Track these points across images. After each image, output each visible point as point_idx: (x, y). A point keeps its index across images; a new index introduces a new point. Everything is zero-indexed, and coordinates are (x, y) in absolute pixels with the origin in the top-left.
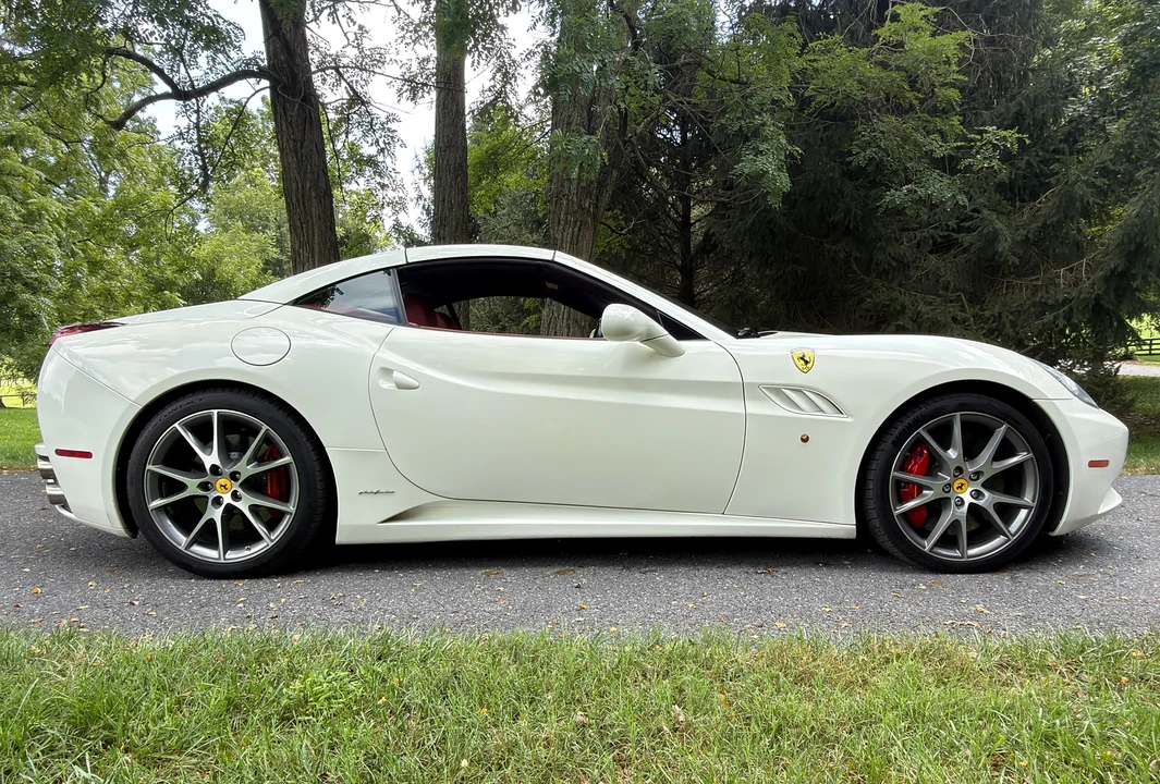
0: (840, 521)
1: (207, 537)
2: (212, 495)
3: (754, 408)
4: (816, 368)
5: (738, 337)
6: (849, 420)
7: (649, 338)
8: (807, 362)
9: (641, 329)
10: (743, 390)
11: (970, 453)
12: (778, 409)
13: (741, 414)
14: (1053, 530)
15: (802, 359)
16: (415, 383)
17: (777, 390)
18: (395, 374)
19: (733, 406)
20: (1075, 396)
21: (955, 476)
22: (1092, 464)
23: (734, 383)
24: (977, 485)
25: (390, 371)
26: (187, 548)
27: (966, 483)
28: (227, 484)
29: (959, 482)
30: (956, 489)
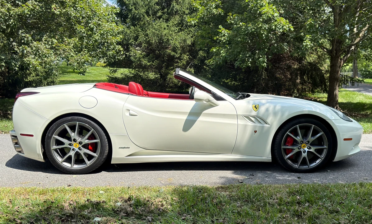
0: (266, 156)
1: (69, 160)
2: (72, 147)
3: (240, 122)
4: (259, 110)
5: (237, 99)
6: (269, 126)
7: (208, 101)
8: (256, 108)
9: (206, 98)
10: (237, 116)
11: (305, 136)
12: (248, 123)
13: (236, 124)
14: (334, 159)
15: (255, 107)
16: (136, 114)
17: (247, 116)
18: (131, 111)
19: (234, 121)
20: (341, 118)
21: (301, 144)
22: (345, 139)
23: (234, 115)
24: (309, 145)
25: (129, 110)
26: (61, 163)
27: (305, 145)
28: (77, 145)
29: (303, 145)
30: (303, 147)
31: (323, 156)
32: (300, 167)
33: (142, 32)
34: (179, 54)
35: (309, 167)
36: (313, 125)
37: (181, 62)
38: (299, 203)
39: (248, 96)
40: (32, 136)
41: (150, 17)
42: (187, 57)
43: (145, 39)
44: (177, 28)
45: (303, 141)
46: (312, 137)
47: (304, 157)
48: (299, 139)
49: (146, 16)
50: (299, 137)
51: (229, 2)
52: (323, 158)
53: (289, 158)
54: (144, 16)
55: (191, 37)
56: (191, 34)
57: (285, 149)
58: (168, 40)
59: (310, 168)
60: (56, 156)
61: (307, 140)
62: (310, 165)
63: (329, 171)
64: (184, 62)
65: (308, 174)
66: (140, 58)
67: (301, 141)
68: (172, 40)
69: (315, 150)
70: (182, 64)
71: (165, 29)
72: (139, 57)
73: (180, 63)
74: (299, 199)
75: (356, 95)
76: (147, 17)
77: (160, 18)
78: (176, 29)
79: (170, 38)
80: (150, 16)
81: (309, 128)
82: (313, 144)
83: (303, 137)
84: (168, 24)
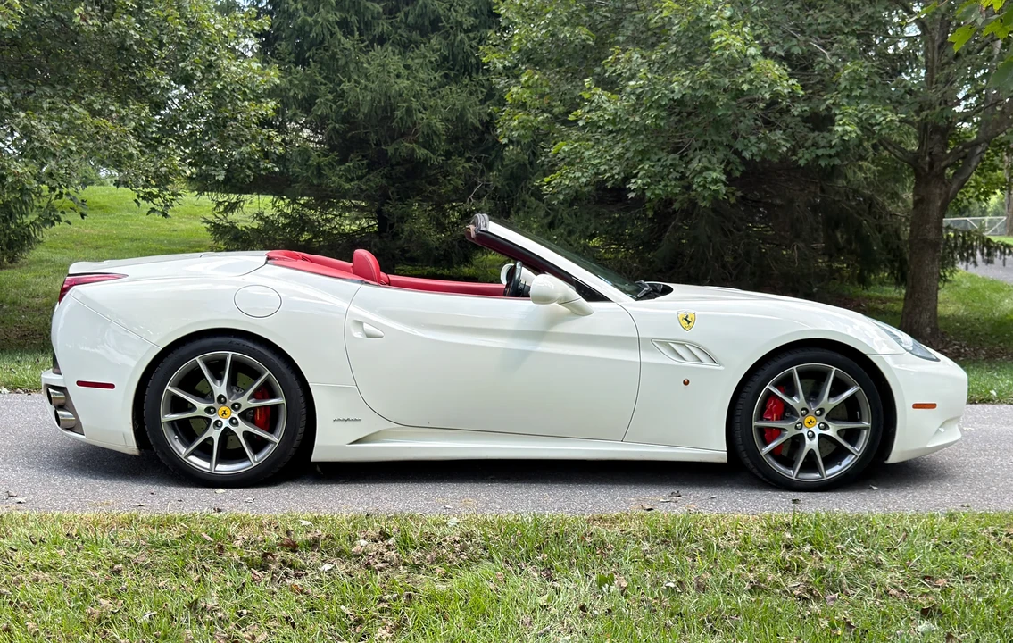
0: (714, 448)
2: (213, 418)
3: (647, 357)
4: (696, 326)
5: (638, 299)
6: (721, 368)
7: (565, 302)
8: (689, 322)
9: (559, 295)
10: (639, 343)
11: (813, 395)
12: (668, 359)
13: (637, 362)
14: (887, 459)
15: (685, 319)
16: (379, 333)
17: (665, 343)
18: (365, 326)
19: (631, 356)
20: (907, 351)
21: (803, 415)
22: (916, 406)
23: (631, 338)
24: (822, 419)
25: (361, 324)
26: (186, 457)
27: (813, 419)
28: (228, 412)
29: (807, 419)
30: (807, 425)
31: (859, 449)
32: (800, 476)
33: (325, 84)
34: (441, 155)
35: (823, 477)
36: (835, 369)
37: (449, 180)
38: (788, 547)
39: (668, 290)
40: (111, 386)
41: (352, 38)
42: (466, 165)
43: (334, 107)
44: (436, 75)
45: (807, 407)
46: (831, 399)
47: (811, 450)
48: (797, 402)
49: (340, 35)
50: (799, 398)
51: (607, 6)
52: (858, 452)
53: (771, 453)
54: (332, 34)
55: (480, 101)
56: (482, 92)
57: (761, 430)
58: (409, 111)
59: (825, 478)
60: (173, 441)
61: (819, 407)
62: (825, 470)
63: (875, 488)
64: (459, 183)
65: (819, 494)
66: (319, 167)
67: (803, 409)
68: (421, 112)
69: (839, 432)
70: (450, 187)
71: (398, 76)
72: (318, 163)
73: (445, 185)
74: (789, 539)
75: (1003, 294)
76: (343, 39)
77: (382, 40)
78: (435, 78)
79: (415, 104)
80: (352, 33)
81: (823, 375)
82: (833, 416)
83: (807, 400)
84: (409, 62)
